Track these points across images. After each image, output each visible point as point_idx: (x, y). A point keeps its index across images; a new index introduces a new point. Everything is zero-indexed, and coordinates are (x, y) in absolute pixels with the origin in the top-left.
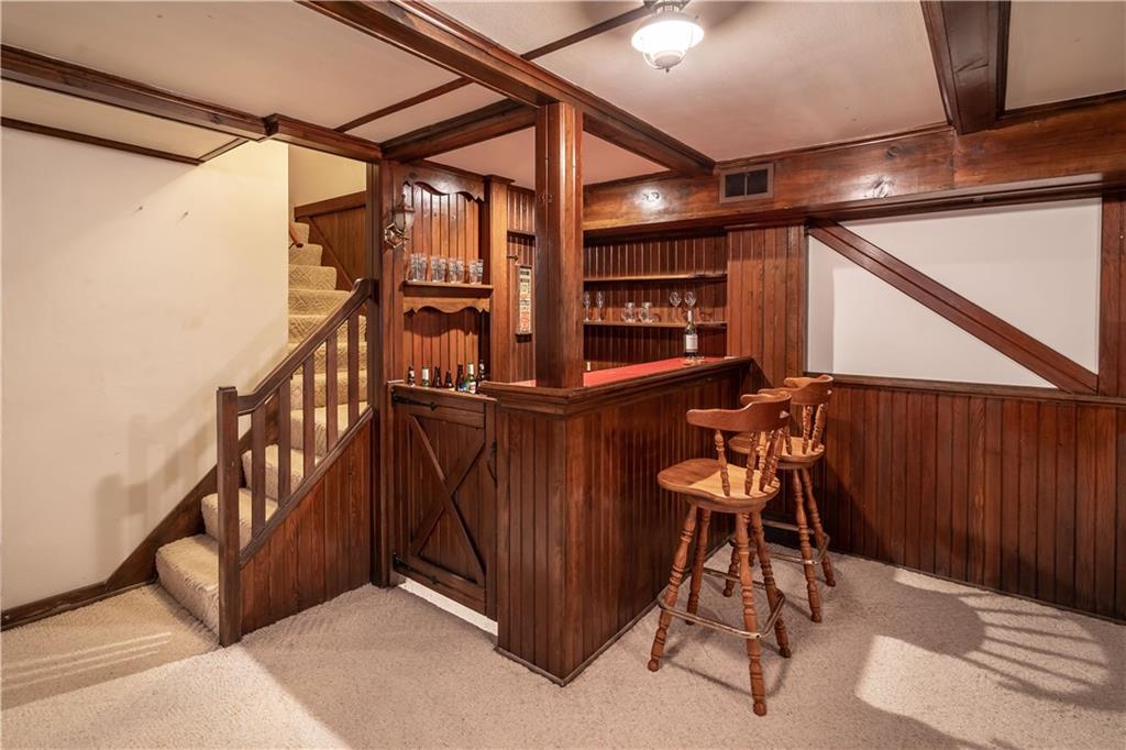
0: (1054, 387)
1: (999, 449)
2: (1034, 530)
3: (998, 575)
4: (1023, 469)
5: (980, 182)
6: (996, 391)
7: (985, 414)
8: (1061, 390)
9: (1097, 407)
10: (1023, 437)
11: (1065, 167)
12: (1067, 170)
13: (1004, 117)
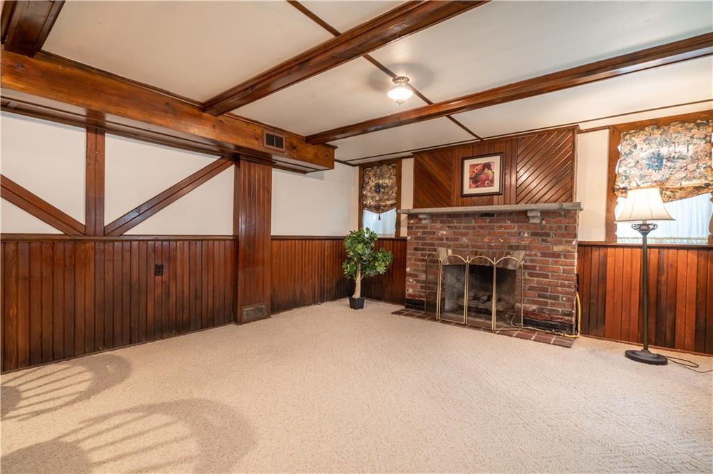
0: (61, 233)
1: (27, 274)
2: (51, 321)
3: (28, 357)
4: (44, 285)
5: (22, 89)
6: (25, 237)
7: (17, 254)
8: (66, 235)
9: (84, 241)
10: (44, 264)
11: (77, 100)
12: (78, 102)
13: (39, 53)
